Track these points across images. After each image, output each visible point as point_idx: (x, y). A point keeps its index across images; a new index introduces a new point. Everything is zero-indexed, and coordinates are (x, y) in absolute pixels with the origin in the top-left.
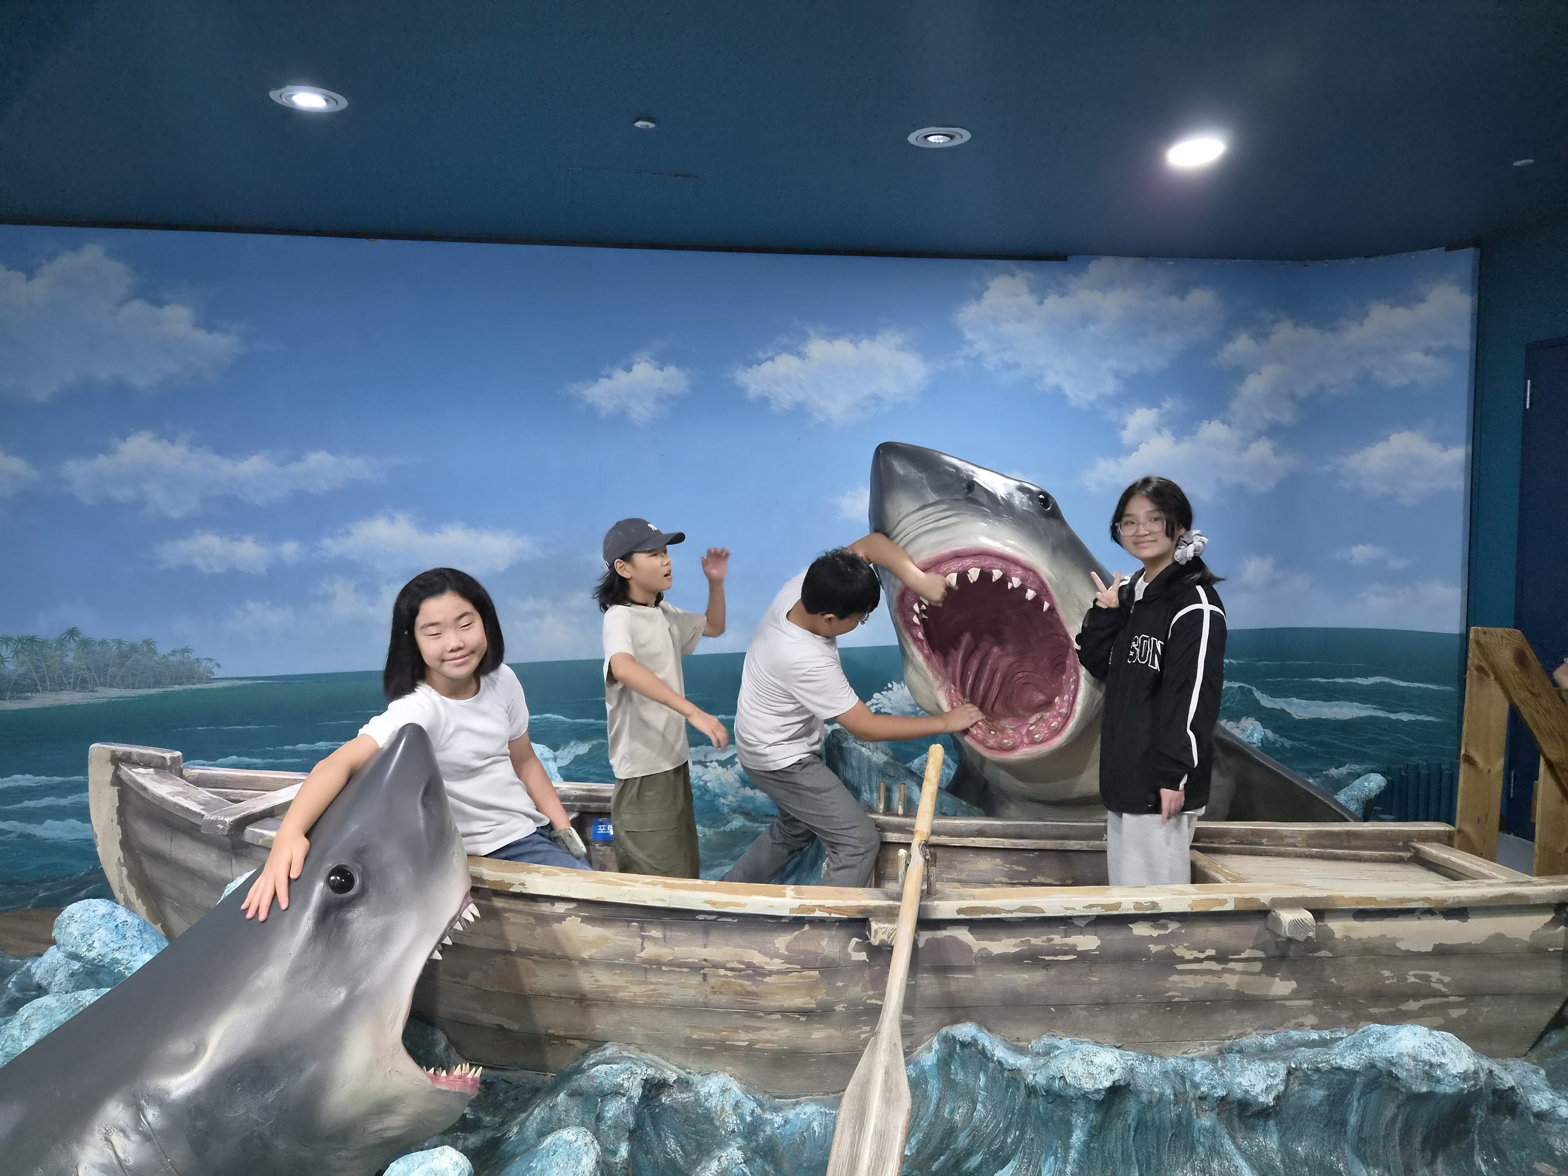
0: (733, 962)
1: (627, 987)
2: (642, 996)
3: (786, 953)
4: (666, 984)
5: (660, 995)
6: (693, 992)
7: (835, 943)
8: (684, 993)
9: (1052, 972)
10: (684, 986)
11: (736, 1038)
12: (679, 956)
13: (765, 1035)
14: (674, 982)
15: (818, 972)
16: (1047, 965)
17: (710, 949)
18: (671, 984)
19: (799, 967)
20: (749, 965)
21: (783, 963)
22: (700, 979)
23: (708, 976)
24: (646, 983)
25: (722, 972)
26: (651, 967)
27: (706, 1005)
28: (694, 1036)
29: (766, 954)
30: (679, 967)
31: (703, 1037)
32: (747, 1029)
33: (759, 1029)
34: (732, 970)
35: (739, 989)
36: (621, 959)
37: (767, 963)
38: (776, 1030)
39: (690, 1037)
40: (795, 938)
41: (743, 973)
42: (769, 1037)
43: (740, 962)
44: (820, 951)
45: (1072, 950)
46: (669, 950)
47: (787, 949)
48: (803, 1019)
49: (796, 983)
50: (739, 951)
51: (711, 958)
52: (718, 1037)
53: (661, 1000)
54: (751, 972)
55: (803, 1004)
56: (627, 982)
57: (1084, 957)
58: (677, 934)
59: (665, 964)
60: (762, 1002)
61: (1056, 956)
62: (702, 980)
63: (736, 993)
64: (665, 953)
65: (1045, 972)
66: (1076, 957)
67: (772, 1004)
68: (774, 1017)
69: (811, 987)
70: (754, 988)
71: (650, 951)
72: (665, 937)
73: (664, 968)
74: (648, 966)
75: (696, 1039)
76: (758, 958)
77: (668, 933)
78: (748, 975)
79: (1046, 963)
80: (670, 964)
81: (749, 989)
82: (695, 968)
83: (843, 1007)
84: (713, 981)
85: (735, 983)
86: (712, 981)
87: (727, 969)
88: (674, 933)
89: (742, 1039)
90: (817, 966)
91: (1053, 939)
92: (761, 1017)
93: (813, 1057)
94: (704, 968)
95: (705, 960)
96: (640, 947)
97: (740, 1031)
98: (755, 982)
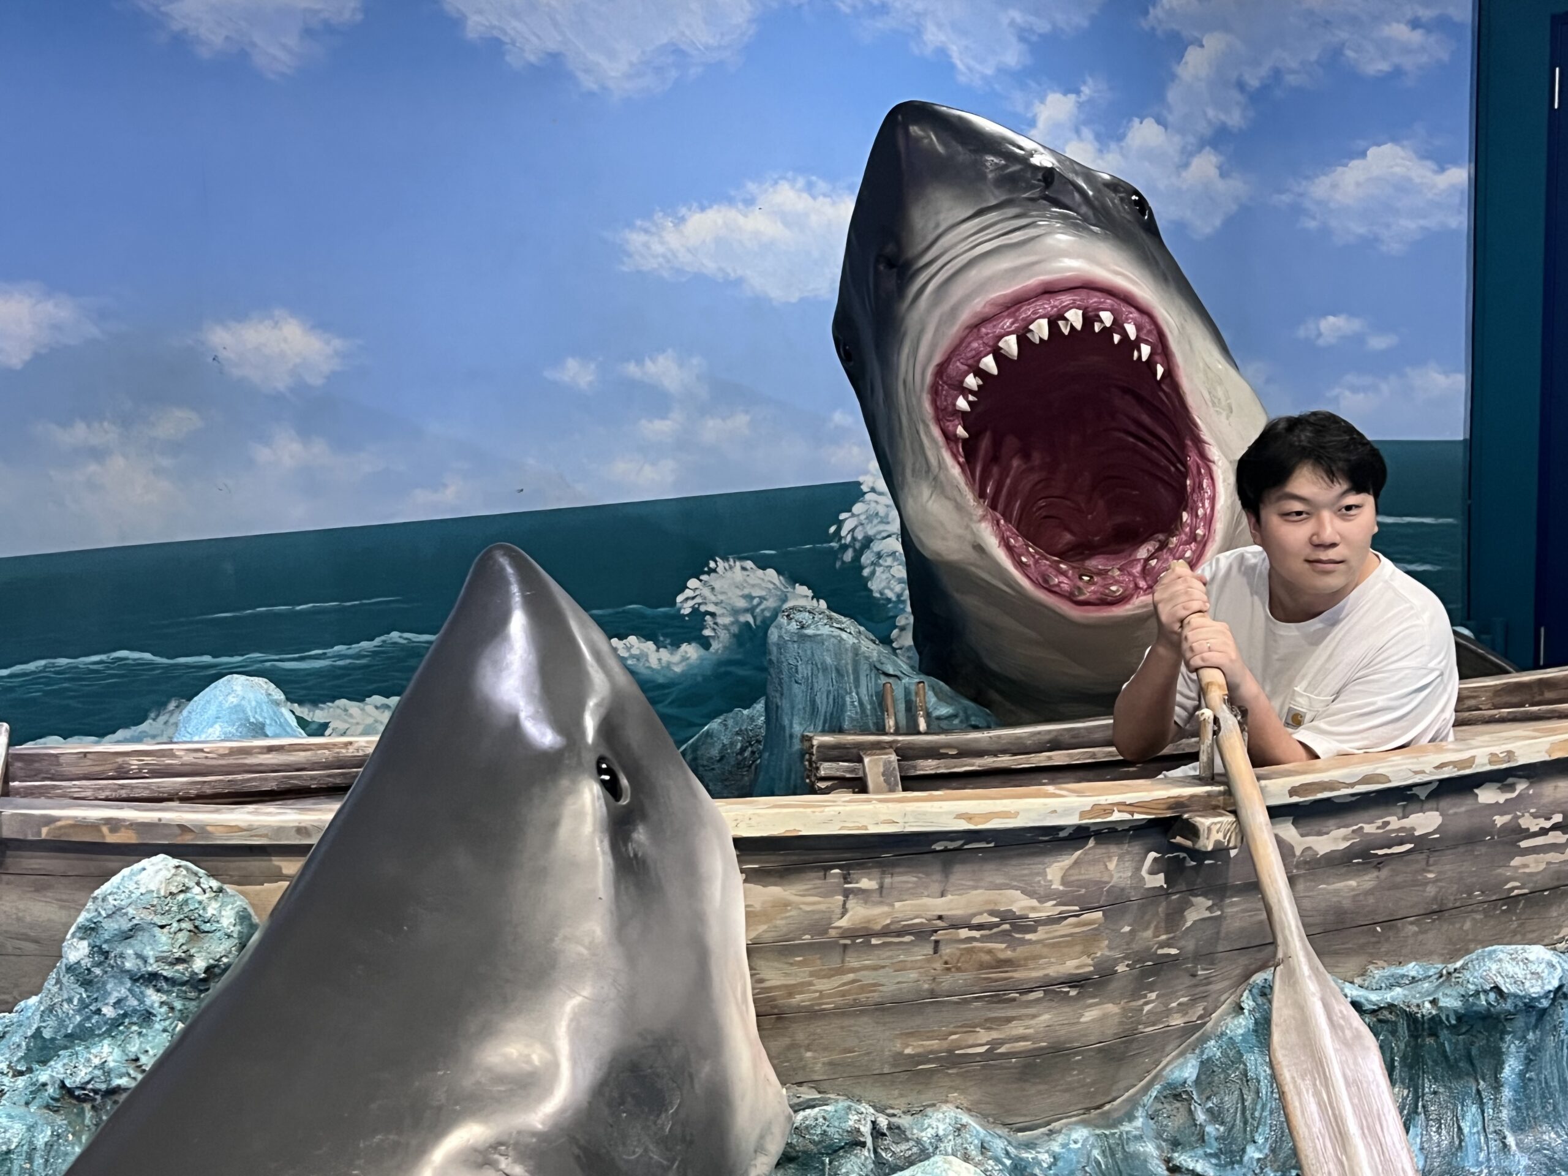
0: (981, 913)
1: (811, 984)
2: (830, 996)
3: (1061, 888)
4: (875, 968)
5: (863, 989)
6: (913, 975)
7: (1127, 864)
8: (900, 979)
9: (1385, 873)
10: (901, 967)
11: (970, 1042)
12: (900, 915)
13: (1017, 1029)
14: (887, 962)
15: (1101, 913)
16: (1380, 863)
17: (949, 897)
18: (883, 967)
19: (1077, 908)
20: (1006, 916)
21: (1055, 905)
22: (929, 949)
23: (941, 944)
24: (841, 971)
25: (964, 933)
26: (854, 942)
27: (933, 994)
28: (908, 1051)
29: (1030, 894)
30: (898, 936)
31: (920, 1050)
32: (990, 1024)
33: (1009, 1020)
34: (980, 927)
35: (986, 958)
36: (808, 937)
37: (1033, 909)
38: (1034, 1016)
39: (901, 1054)
40: (1076, 863)
41: (995, 930)
42: (1021, 1031)
43: (992, 913)
44: (1106, 879)
45: (1408, 836)
46: (886, 909)
47: (1064, 882)
48: (1073, 993)
49: (1071, 935)
50: (993, 895)
51: (949, 913)
52: (945, 1044)
53: (863, 997)
54: (1006, 927)
55: (1078, 967)
56: (812, 974)
57: (1423, 845)
58: (904, 879)
59: (877, 935)
60: (1019, 975)
61: (1389, 847)
62: (931, 952)
63: (982, 966)
64: (877, 914)
65: (1376, 873)
66: (1412, 845)
67: (1034, 974)
68: (1032, 996)
69: (1090, 939)
70: (1009, 954)
71: (858, 913)
72: (881, 887)
73: (874, 941)
74: (848, 942)
75: (909, 1055)
76: (1019, 903)
77: (888, 880)
78: (1005, 933)
79: (1380, 860)
80: (885, 932)
81: (1002, 956)
82: (922, 933)
83: (1128, 966)
84: (948, 951)
85: (981, 950)
86: (946, 951)
87: (972, 927)
88: (898, 879)
89: (980, 1041)
90: (1101, 903)
91: (1388, 823)
92: (1014, 1000)
93: (1077, 1054)
94: (936, 931)
95: (940, 918)
96: (839, 911)
97: (978, 1029)
98: (1013, 944)
